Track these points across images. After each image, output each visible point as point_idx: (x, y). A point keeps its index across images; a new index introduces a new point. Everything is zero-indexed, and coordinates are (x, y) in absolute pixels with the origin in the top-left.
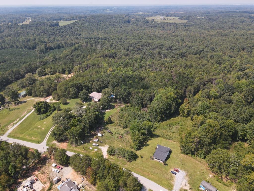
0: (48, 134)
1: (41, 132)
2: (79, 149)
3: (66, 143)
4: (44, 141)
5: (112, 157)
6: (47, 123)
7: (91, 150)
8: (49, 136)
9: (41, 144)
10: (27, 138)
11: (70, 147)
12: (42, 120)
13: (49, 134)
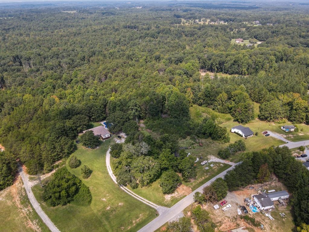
0: (144, 201)
1: (127, 208)
2: (202, 177)
3: (181, 186)
4: (155, 208)
5: (231, 159)
6: (108, 196)
7: (209, 169)
8: (148, 201)
9: (160, 214)
10: (129, 229)
11: (191, 184)
12: (93, 202)
13: (141, 199)
